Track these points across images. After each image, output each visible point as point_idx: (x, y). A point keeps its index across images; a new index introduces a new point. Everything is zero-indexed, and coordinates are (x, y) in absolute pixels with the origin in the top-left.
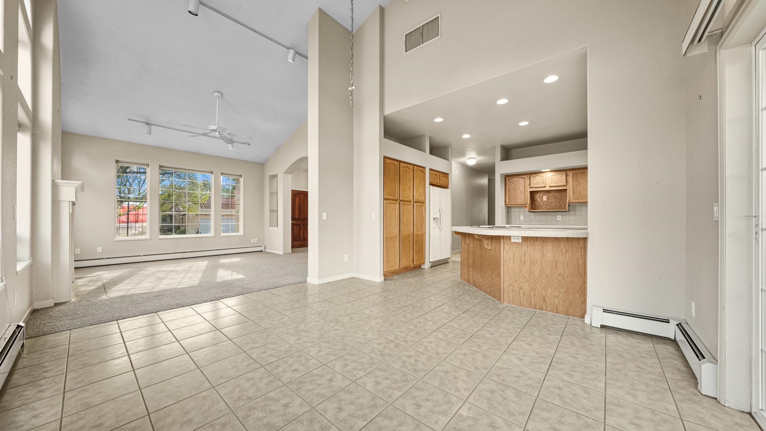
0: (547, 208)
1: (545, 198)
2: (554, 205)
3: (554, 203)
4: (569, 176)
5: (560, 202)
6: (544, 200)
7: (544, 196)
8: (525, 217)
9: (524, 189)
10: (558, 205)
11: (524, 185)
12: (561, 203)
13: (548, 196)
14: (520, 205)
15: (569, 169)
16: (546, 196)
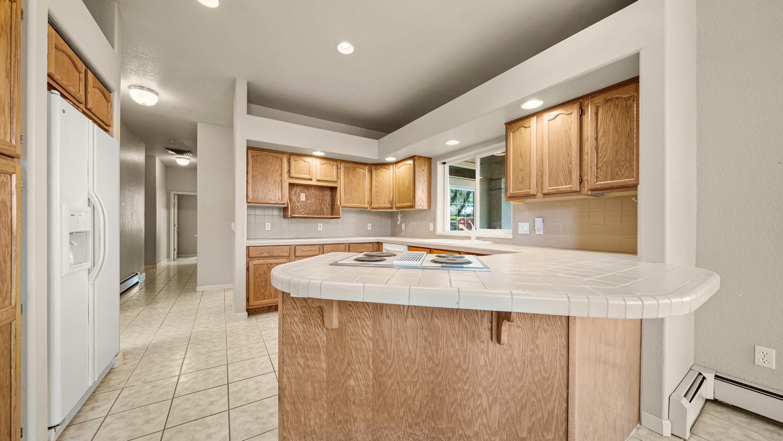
0: (306, 212)
1: (303, 197)
2: (314, 208)
3: (314, 206)
4: (340, 169)
5: (321, 205)
6: (301, 200)
7: (301, 194)
8: (272, 226)
9: (280, 179)
10: (319, 208)
11: (280, 172)
12: (323, 205)
13: (307, 194)
14: (273, 205)
15: (340, 160)
16: (304, 194)
